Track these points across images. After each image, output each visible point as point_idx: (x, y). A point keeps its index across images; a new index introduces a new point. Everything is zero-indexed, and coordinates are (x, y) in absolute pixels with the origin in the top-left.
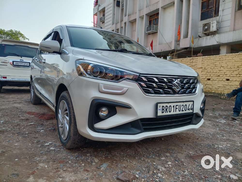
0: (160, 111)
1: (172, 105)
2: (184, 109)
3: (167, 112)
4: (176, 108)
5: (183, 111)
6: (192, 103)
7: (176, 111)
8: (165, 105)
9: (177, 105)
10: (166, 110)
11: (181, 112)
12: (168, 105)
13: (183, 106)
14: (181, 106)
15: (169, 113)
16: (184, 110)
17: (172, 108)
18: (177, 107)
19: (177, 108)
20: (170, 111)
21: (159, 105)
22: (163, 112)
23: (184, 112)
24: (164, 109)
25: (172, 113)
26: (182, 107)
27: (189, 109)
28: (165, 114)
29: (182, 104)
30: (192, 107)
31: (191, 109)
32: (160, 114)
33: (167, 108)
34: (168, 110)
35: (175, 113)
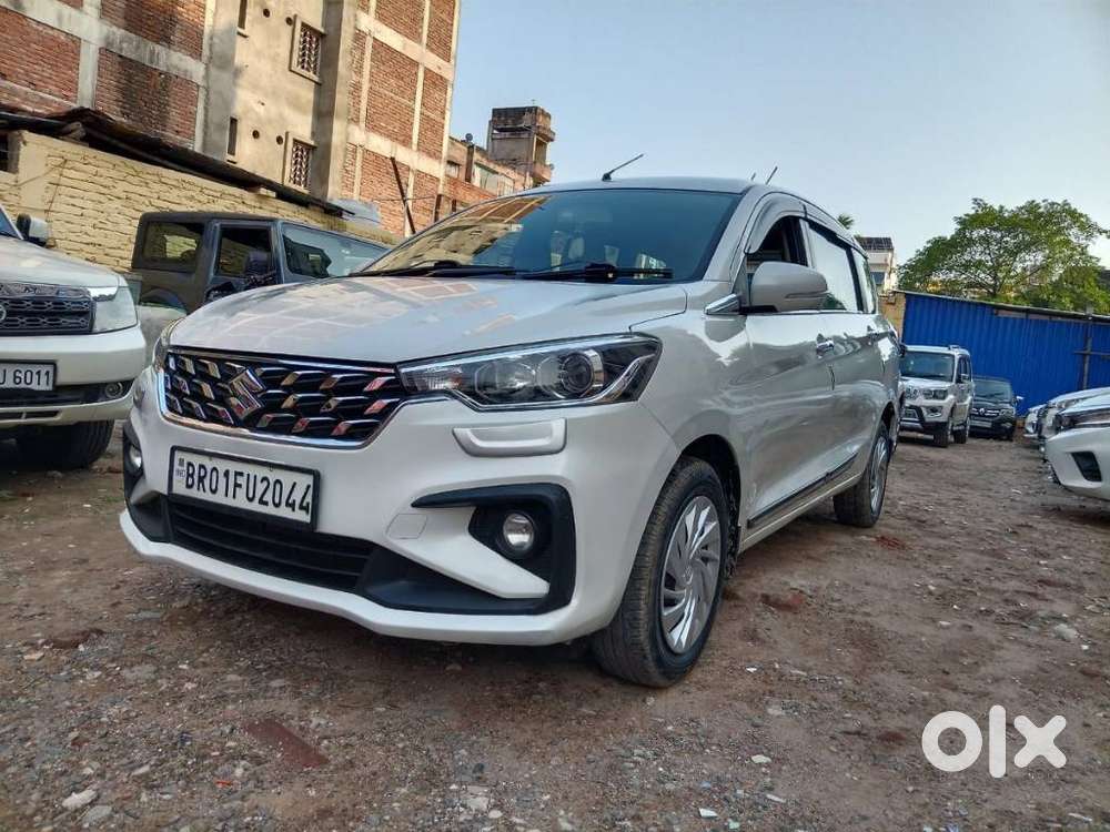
0: (180, 478)
1: (222, 466)
2: (268, 497)
3: (204, 490)
4: (237, 485)
5: (266, 503)
6: (309, 480)
7: (234, 496)
8: (197, 460)
9: (241, 474)
10: (201, 479)
11: (255, 507)
12: (209, 464)
13: (265, 483)
14: (259, 479)
15: (208, 496)
16: (271, 503)
17: (222, 480)
18: (241, 480)
19: (240, 486)
20: (214, 487)
21: (178, 455)
22: (189, 486)
23: (270, 510)
24: (192, 476)
25: (219, 498)
26: (261, 487)
27: (291, 505)
28: (195, 493)
29: (262, 472)
30: (309, 499)
31: (301, 508)
32: (180, 488)
33: (202, 474)
34: (207, 482)
35: (229, 502)
